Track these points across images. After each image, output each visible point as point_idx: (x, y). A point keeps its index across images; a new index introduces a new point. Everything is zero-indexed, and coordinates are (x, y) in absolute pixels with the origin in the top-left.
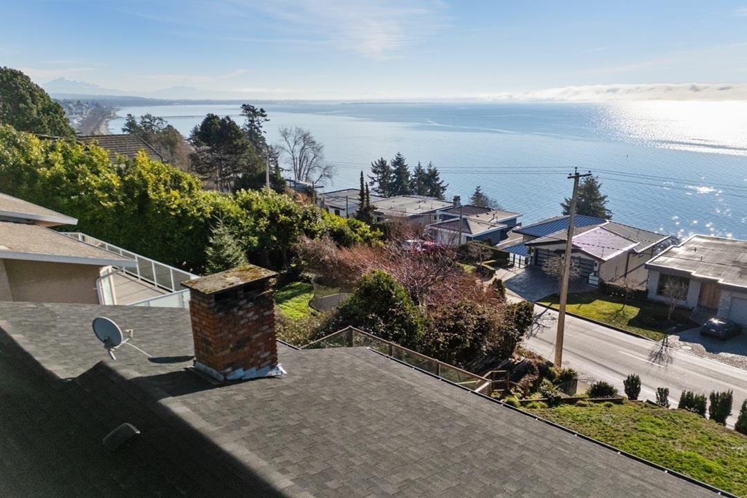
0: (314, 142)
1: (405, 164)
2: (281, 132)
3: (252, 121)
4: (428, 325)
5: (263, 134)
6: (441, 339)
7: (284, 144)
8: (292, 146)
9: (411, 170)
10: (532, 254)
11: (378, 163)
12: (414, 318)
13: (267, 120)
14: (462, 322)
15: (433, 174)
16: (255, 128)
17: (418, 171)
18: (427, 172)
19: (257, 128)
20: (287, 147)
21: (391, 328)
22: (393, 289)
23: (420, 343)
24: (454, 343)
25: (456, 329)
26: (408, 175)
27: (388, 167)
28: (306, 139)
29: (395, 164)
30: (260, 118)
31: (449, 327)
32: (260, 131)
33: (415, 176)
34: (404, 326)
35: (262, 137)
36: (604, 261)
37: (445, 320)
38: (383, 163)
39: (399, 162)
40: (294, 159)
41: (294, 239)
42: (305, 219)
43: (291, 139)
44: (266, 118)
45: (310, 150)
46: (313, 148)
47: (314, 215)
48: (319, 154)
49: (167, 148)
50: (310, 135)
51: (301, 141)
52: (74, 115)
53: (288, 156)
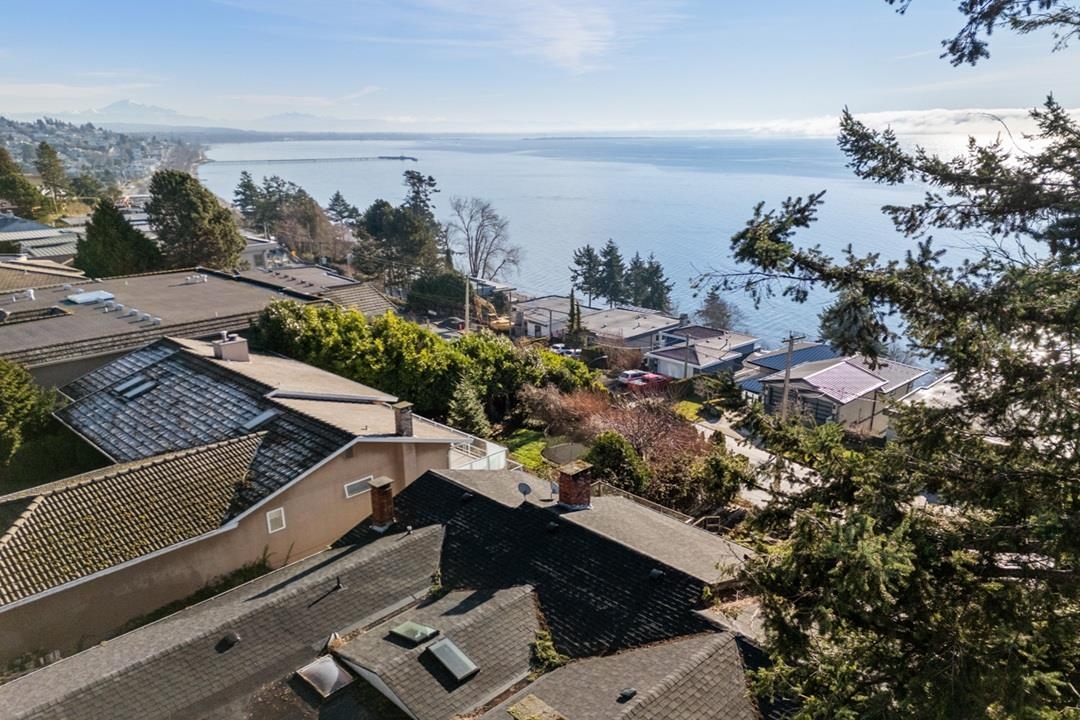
0: (495, 217)
1: (619, 254)
2: (452, 204)
3: (417, 193)
4: (651, 477)
5: (431, 210)
6: (662, 489)
7: (457, 220)
8: (466, 223)
9: (627, 263)
10: (767, 392)
11: (582, 250)
12: (640, 471)
13: (436, 191)
14: (680, 475)
15: (655, 270)
16: (421, 202)
17: (635, 263)
18: (647, 266)
19: (424, 202)
20: (460, 224)
21: (622, 480)
22: (622, 447)
23: (645, 492)
24: (673, 493)
25: (676, 480)
26: (621, 268)
27: (596, 257)
28: (485, 212)
29: (605, 254)
30: (428, 187)
31: (669, 479)
32: (427, 206)
33: (631, 270)
34: (632, 478)
35: (430, 213)
36: (843, 404)
37: (666, 473)
38: (589, 252)
39: (611, 251)
40: (469, 240)
41: (519, 387)
42: (527, 364)
43: (465, 213)
44: (435, 188)
45: (490, 228)
46: (494, 225)
47: (535, 359)
48: (502, 233)
49: (305, 226)
50: (491, 207)
51: (479, 215)
52: (149, 159)
53: (462, 235)
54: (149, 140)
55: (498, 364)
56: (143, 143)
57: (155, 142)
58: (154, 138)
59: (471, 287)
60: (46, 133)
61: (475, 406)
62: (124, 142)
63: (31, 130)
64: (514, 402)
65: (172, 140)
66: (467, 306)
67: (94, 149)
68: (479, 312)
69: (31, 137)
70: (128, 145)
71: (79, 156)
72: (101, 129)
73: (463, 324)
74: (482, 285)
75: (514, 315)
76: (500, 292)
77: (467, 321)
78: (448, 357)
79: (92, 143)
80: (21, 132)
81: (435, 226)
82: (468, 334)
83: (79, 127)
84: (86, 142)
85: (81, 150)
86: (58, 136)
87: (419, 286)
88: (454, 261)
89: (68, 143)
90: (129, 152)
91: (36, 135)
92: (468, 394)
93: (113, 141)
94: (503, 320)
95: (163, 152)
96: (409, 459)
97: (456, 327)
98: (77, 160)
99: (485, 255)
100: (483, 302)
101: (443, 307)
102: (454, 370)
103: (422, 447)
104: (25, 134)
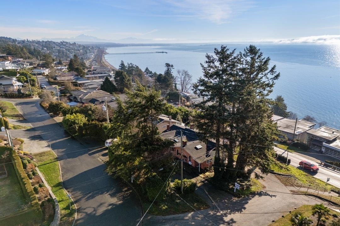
0: (188, 75)
2: (177, 71)
3: (168, 69)
5: (172, 73)
7: (178, 75)
8: (181, 76)
19: (170, 71)
20: (179, 77)
28: (186, 73)
30: (171, 67)
32: (171, 72)
40: (181, 81)
41: (189, 117)
42: (191, 112)
43: (181, 74)
44: (173, 67)
45: (187, 78)
46: (188, 77)
47: (192, 112)
48: (190, 79)
49: (139, 77)
50: (188, 72)
51: (184, 74)
52: (91, 53)
53: (179, 80)
54: (91, 47)
55: (185, 112)
56: (89, 48)
57: (93, 48)
58: (92, 47)
59: (181, 95)
60: (63, 45)
61: (180, 119)
62: (84, 48)
63: (59, 45)
64: (188, 119)
65: (97, 47)
66: (180, 100)
67: (76, 50)
68: (183, 101)
69: (60, 47)
70: (85, 49)
71: (72, 52)
72: (78, 44)
73: (179, 104)
74: (184, 94)
75: (191, 102)
76: (188, 96)
77: (180, 103)
78: (176, 111)
79: (76, 49)
80: (57, 45)
81: (172, 77)
82: (180, 106)
83: (72, 43)
84: (74, 48)
85: (73, 51)
86: (67, 46)
87: (169, 94)
88: (177, 87)
89: (70, 49)
90: (86, 51)
91: (61, 46)
92: (179, 117)
93: (81, 48)
94: (188, 103)
95: (95, 51)
96: (171, 123)
97: (177, 105)
98: (72, 54)
99: (185, 85)
100: (183, 99)
101: (174, 100)
102: (177, 113)
103: (173, 122)
104: (58, 46)
